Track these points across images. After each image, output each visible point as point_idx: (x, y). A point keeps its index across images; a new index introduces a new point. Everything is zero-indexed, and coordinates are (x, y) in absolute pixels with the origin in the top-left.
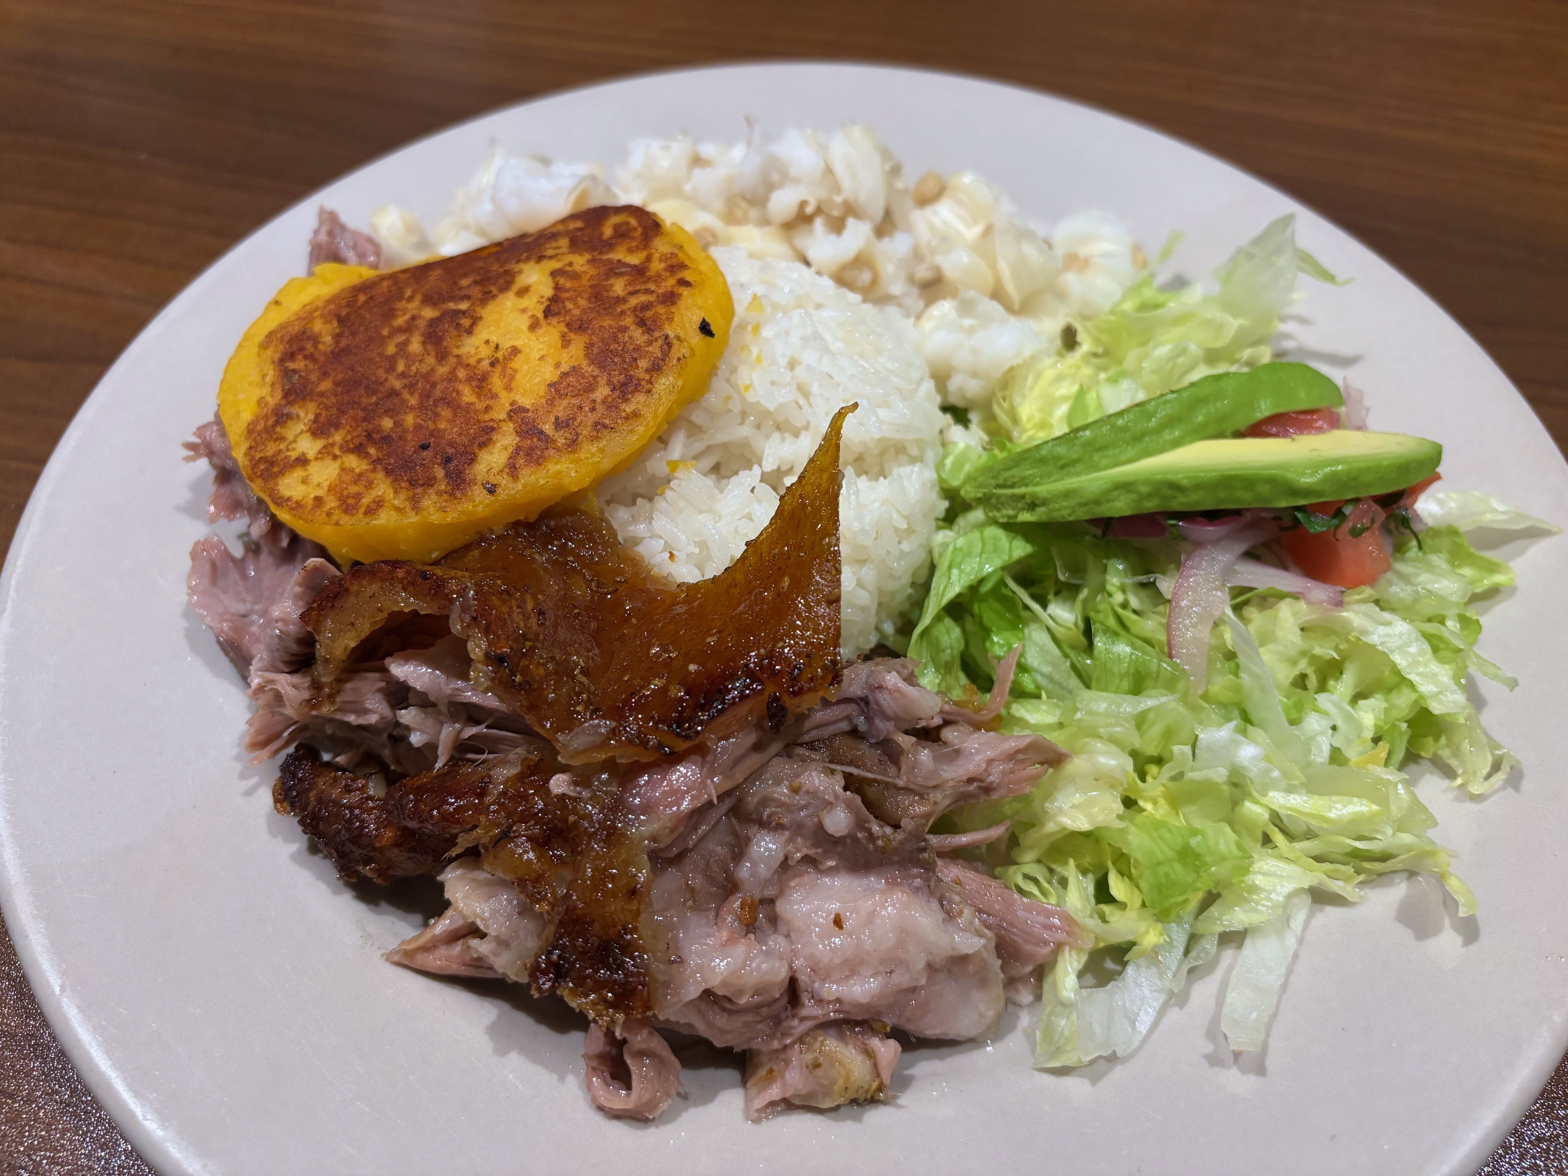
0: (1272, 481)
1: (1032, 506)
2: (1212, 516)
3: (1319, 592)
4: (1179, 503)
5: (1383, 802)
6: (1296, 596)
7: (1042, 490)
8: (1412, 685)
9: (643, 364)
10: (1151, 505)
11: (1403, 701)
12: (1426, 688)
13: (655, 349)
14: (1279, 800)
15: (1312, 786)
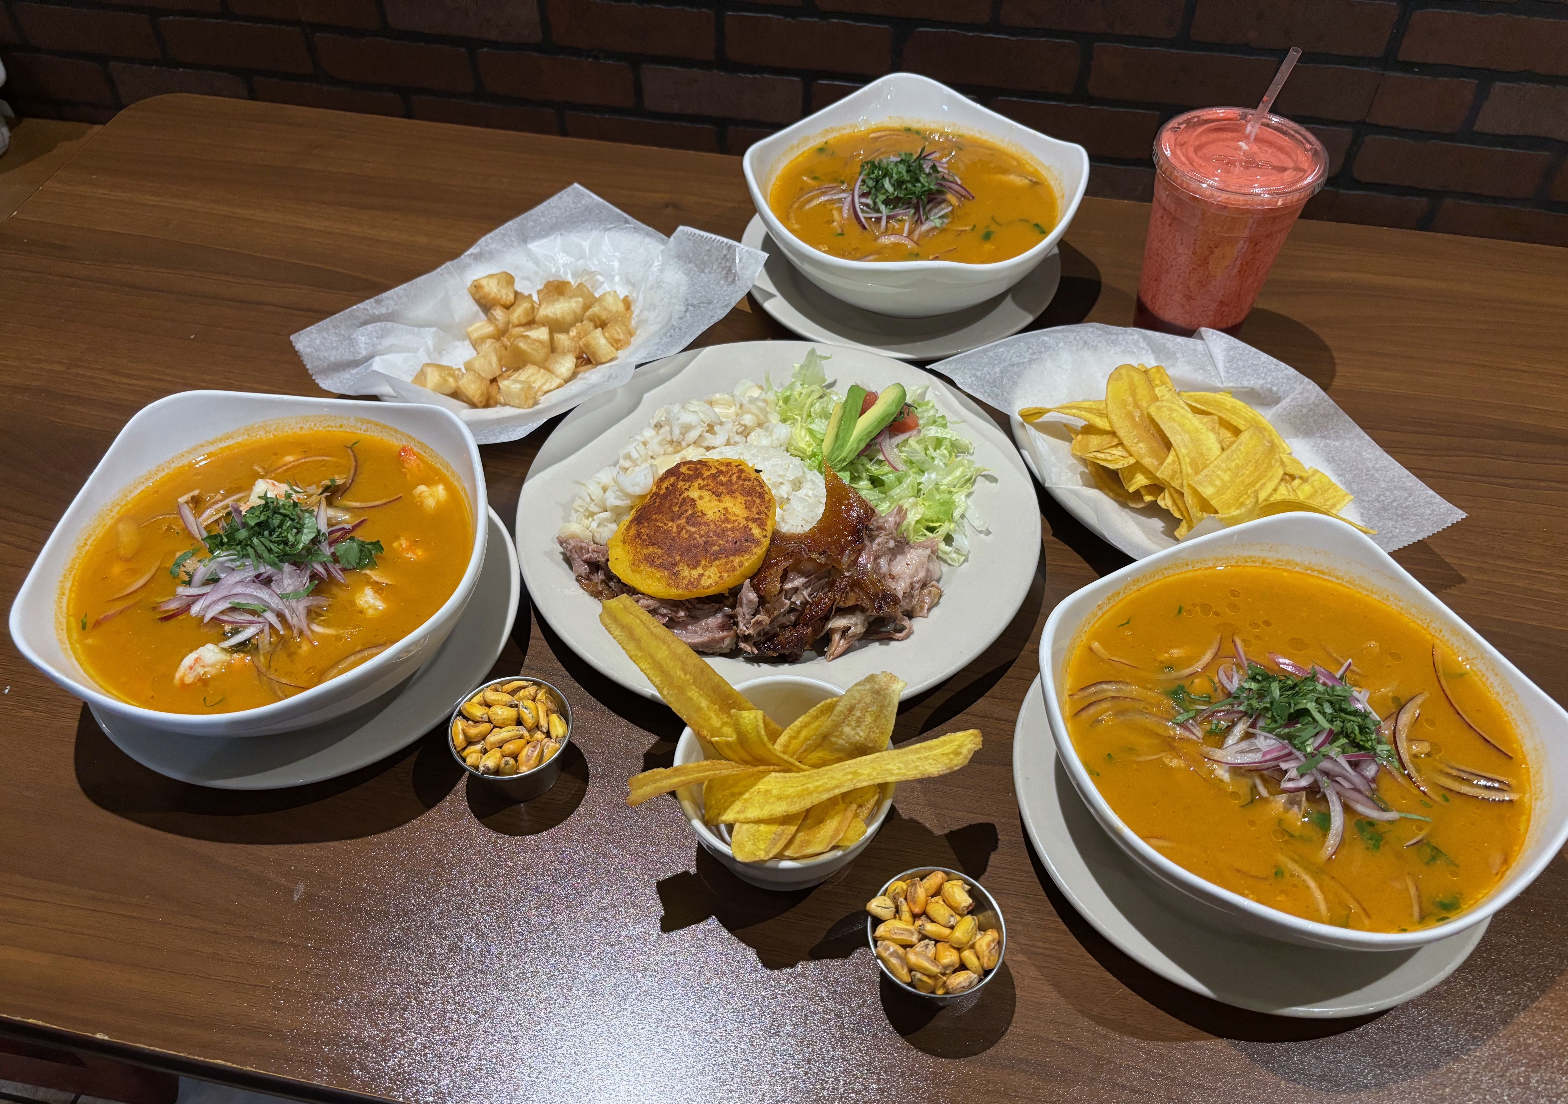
0: (887, 415)
1: (845, 460)
2: (879, 434)
3: (915, 432)
4: (873, 435)
5: (963, 465)
6: (910, 437)
7: (843, 455)
8: (945, 438)
9: (758, 488)
10: (868, 440)
11: (947, 442)
12: (948, 436)
13: (756, 483)
14: (945, 481)
15: (949, 474)
